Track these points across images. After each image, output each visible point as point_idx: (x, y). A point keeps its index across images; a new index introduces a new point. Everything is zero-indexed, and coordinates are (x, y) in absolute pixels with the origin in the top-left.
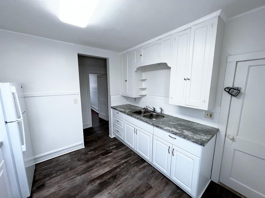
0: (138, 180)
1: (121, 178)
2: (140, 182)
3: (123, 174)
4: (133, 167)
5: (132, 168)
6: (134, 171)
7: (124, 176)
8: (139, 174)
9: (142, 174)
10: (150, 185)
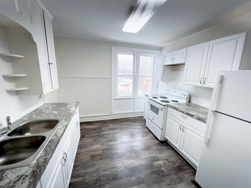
0: (96, 165)
1: (109, 174)
2: (96, 162)
3: (105, 178)
4: (88, 183)
5: (91, 181)
6: (92, 176)
7: (106, 174)
8: (91, 170)
9: (87, 169)
10: (91, 158)
